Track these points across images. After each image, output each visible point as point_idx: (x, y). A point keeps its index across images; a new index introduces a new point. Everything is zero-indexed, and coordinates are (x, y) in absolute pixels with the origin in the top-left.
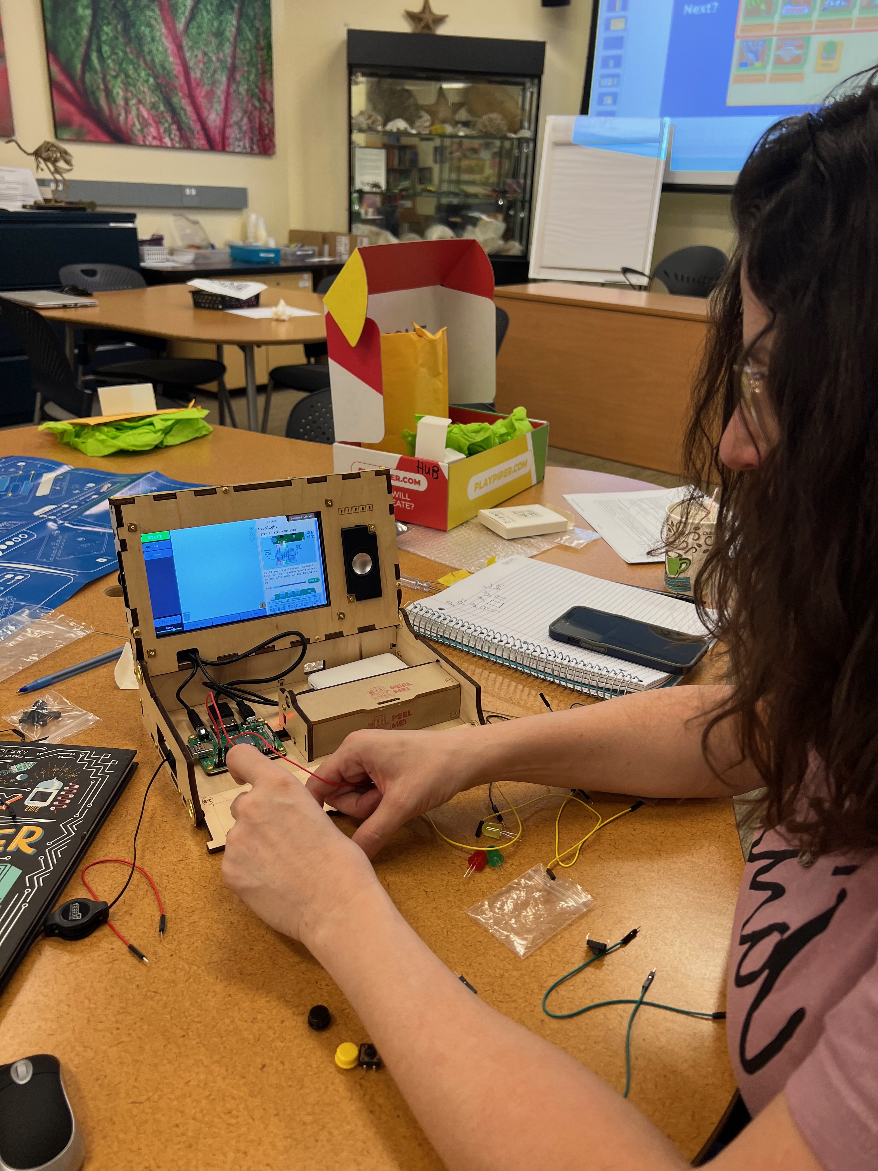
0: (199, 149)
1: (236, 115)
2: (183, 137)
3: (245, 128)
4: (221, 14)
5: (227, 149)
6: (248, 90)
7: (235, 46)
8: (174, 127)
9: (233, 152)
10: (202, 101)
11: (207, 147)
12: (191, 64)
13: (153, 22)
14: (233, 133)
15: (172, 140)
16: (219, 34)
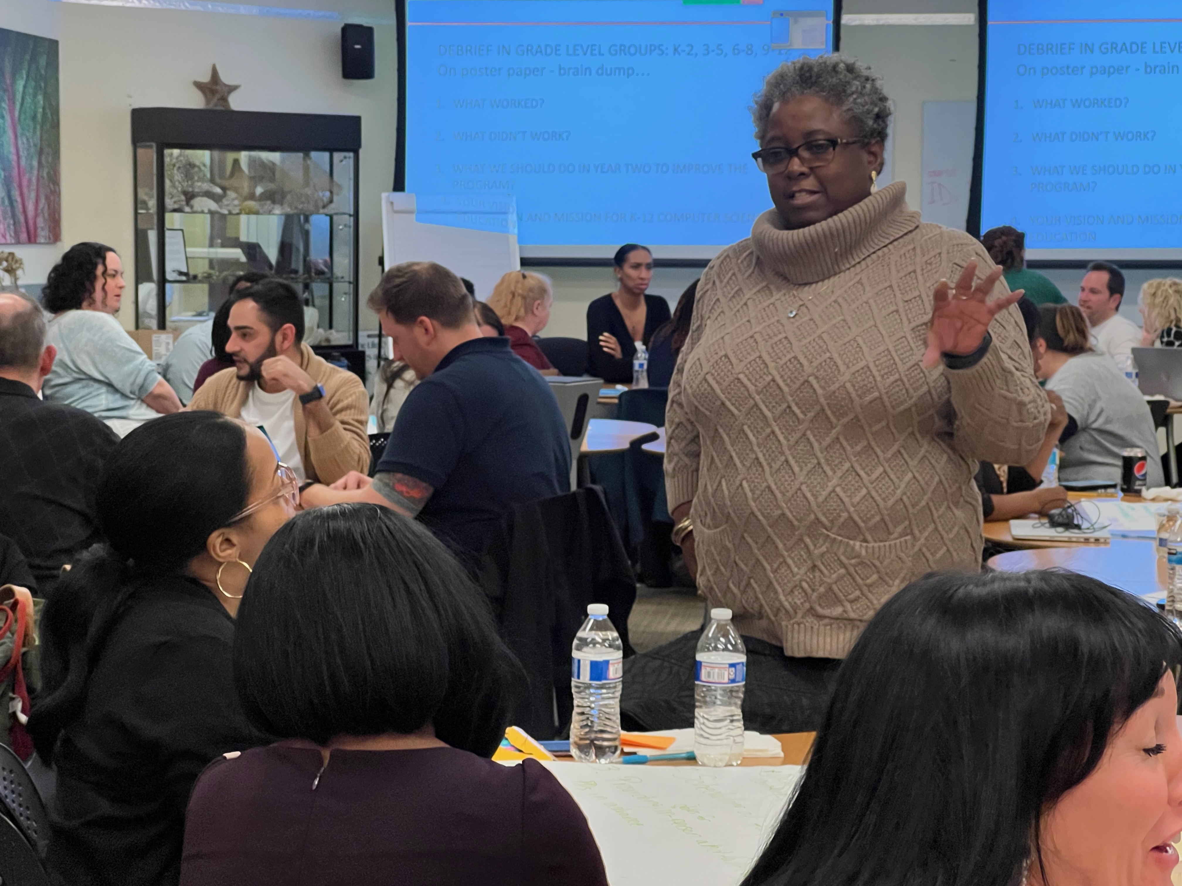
0: (23, 244)
1: (43, 202)
2: (17, 233)
3: (46, 215)
4: (35, 96)
5: (38, 241)
6: (48, 173)
7: (42, 127)
8: (12, 222)
9: (40, 243)
10: (25, 190)
11: (27, 240)
12: (21, 153)
13: (4, 113)
14: (40, 222)
15: (11, 236)
16: (34, 118)
